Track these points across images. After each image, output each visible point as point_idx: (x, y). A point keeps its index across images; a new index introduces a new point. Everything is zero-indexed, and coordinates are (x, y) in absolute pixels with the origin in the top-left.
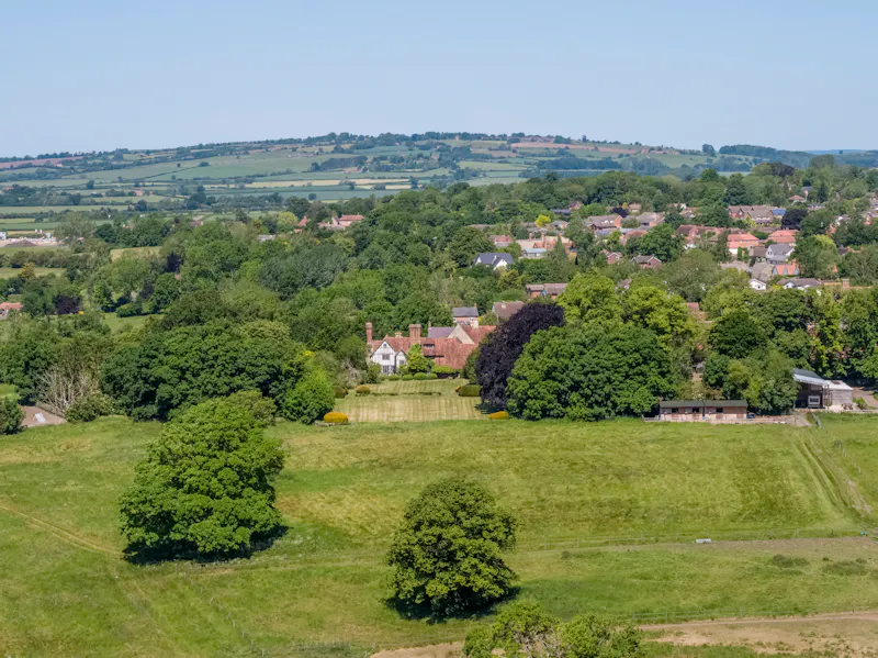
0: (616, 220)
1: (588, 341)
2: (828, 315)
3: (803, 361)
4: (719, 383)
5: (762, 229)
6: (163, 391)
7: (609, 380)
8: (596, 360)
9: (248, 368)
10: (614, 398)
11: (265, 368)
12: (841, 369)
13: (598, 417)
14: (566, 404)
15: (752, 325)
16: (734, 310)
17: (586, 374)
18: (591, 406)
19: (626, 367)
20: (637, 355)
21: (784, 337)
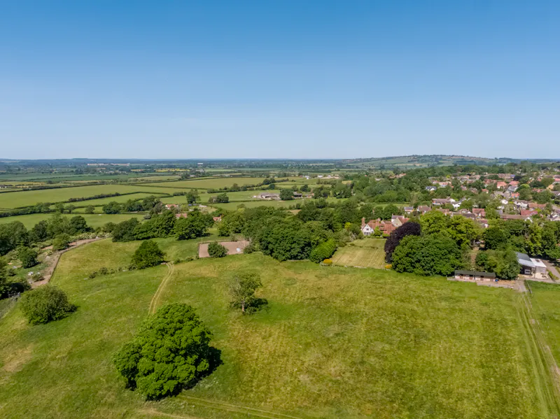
0: (467, 177)
1: (425, 243)
2: (535, 232)
3: (523, 249)
4: (483, 265)
5: (508, 181)
6: (270, 246)
7: (433, 260)
8: (428, 252)
9: (297, 241)
10: (435, 267)
11: (303, 242)
12: (539, 253)
13: (427, 275)
14: (414, 267)
15: (501, 233)
16: (494, 226)
17: (423, 257)
18: (424, 270)
19: (441, 255)
20: (445, 251)
21: (515, 238)
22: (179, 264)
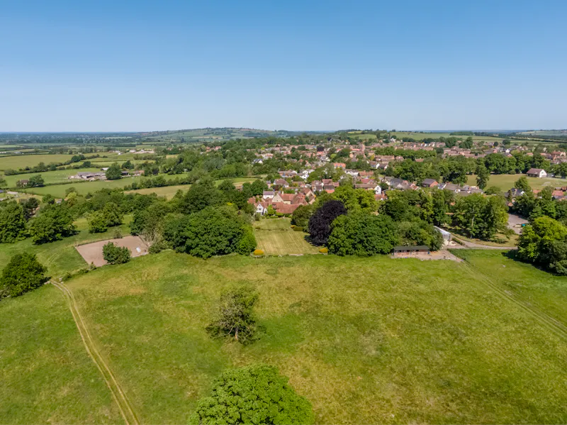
4: (416, 238)
8: (370, 231)
9: (224, 233)
10: (376, 246)
13: (370, 255)
14: (356, 249)
16: (393, 198)
17: (366, 237)
18: (367, 251)
22: (71, 280)
